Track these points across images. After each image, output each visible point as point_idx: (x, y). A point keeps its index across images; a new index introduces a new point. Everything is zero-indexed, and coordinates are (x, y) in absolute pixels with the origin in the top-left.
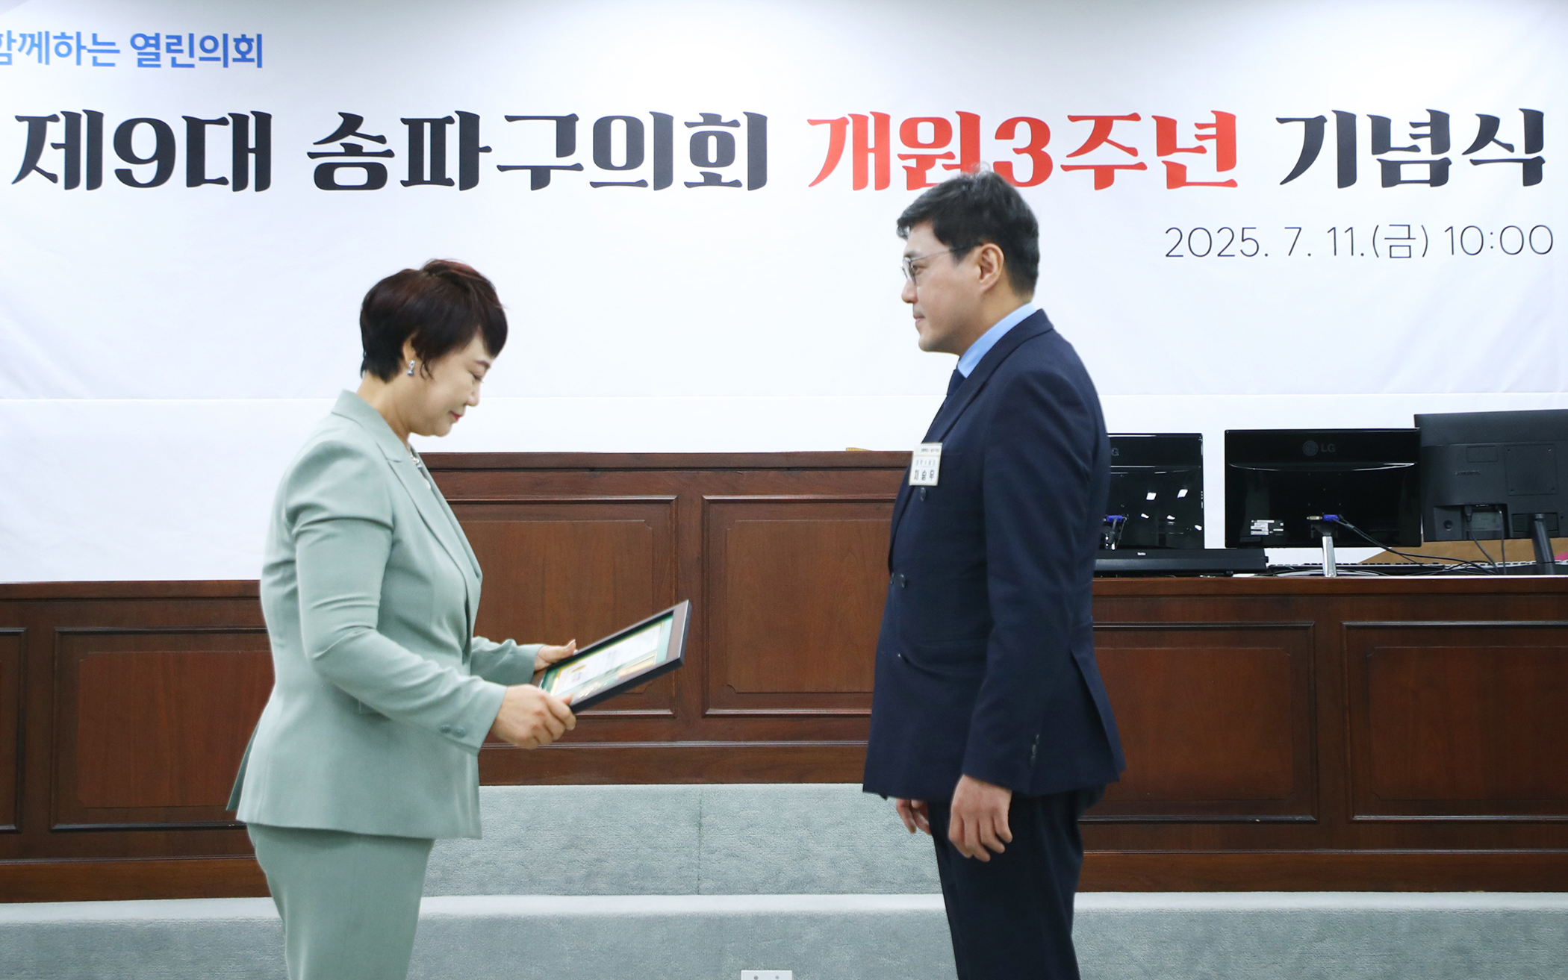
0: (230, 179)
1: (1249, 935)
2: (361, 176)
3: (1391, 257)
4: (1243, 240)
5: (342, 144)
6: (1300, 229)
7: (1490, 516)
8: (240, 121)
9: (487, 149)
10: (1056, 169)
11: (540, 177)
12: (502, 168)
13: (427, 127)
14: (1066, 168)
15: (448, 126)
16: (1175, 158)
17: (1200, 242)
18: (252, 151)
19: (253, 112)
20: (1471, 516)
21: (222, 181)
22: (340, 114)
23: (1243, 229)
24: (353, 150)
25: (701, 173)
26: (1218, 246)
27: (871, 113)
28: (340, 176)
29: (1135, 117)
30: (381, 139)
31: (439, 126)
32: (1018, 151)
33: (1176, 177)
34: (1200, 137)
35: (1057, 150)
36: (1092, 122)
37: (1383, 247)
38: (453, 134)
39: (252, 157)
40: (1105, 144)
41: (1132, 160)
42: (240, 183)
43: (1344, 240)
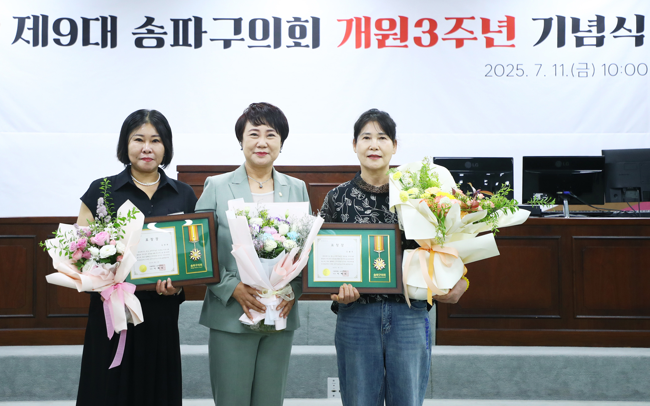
0: (100, 43)
1: (535, 366)
2: (154, 42)
3: (579, 76)
4: (517, 69)
5: (146, 29)
6: (541, 65)
7: (633, 192)
8: (104, 19)
9: (206, 32)
10: (440, 40)
11: (227, 44)
12: (212, 40)
13: (181, 22)
14: (444, 39)
15: (189, 22)
16: (489, 35)
17: (499, 70)
18: (109, 31)
19: (110, 16)
20: (626, 192)
21: (97, 44)
22: (146, 17)
23: (517, 65)
24: (151, 32)
25: (293, 42)
26: (507, 72)
27: (364, 17)
28: (145, 42)
29: (473, 18)
30: (162, 27)
31: (186, 22)
32: (424, 32)
33: (490, 43)
34: (500, 27)
35: (440, 32)
36: (455, 21)
37: (576, 73)
38: (191, 26)
39: (109, 34)
40: (460, 30)
41: (471, 36)
42: (104, 45)
43: (559, 69)
